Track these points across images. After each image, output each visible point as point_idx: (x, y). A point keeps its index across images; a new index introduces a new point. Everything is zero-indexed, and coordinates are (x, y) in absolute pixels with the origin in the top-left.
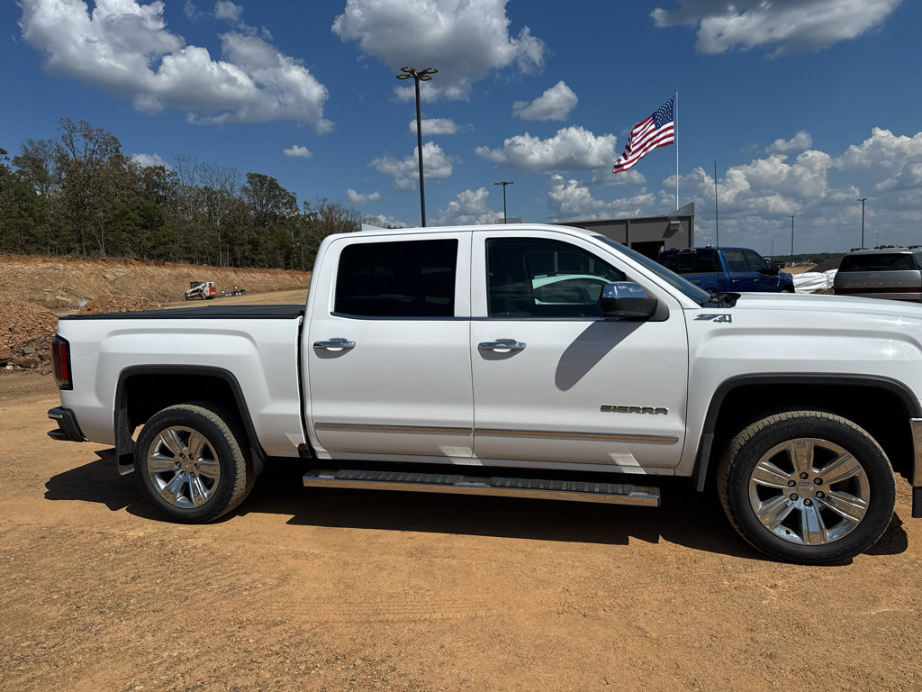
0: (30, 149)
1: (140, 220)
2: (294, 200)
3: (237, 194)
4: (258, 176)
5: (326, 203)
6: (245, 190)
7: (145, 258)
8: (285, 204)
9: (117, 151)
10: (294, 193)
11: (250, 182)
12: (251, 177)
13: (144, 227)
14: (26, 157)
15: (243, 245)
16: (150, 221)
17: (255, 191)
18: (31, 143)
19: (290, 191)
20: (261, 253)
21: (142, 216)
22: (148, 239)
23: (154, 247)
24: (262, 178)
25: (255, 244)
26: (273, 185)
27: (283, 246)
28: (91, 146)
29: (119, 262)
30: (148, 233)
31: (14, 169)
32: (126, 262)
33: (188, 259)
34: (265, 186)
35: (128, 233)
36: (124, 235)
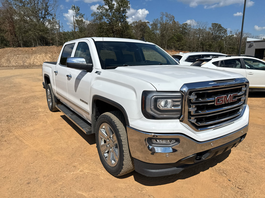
0: (154, 21)
1: (177, 39)
2: (226, 31)
3: (208, 30)
4: (215, 24)
5: (238, 31)
6: (210, 28)
7: (177, 50)
8: (223, 32)
9: (174, 20)
10: (226, 29)
11: (213, 26)
12: (213, 24)
13: (178, 41)
14: (154, 24)
15: (206, 46)
16: (179, 39)
17: (214, 28)
18: (155, 20)
19: (225, 28)
20: (212, 48)
21: (178, 38)
22: (178, 45)
23: (179, 47)
24: (216, 24)
25: (210, 46)
26: (220, 26)
27: (219, 46)
28: (167, 19)
29: (170, 51)
30: (178, 43)
31: (150, 27)
32: (171, 51)
33: (190, 50)
34: (217, 27)
35: (173, 43)
36: (172, 44)
